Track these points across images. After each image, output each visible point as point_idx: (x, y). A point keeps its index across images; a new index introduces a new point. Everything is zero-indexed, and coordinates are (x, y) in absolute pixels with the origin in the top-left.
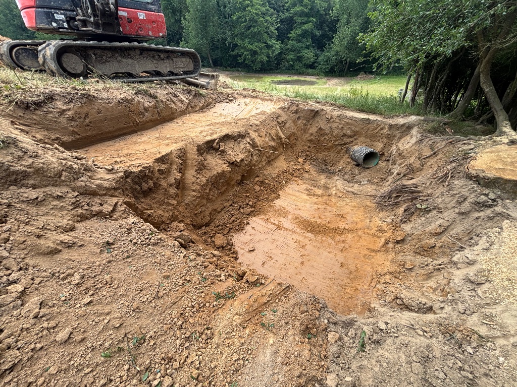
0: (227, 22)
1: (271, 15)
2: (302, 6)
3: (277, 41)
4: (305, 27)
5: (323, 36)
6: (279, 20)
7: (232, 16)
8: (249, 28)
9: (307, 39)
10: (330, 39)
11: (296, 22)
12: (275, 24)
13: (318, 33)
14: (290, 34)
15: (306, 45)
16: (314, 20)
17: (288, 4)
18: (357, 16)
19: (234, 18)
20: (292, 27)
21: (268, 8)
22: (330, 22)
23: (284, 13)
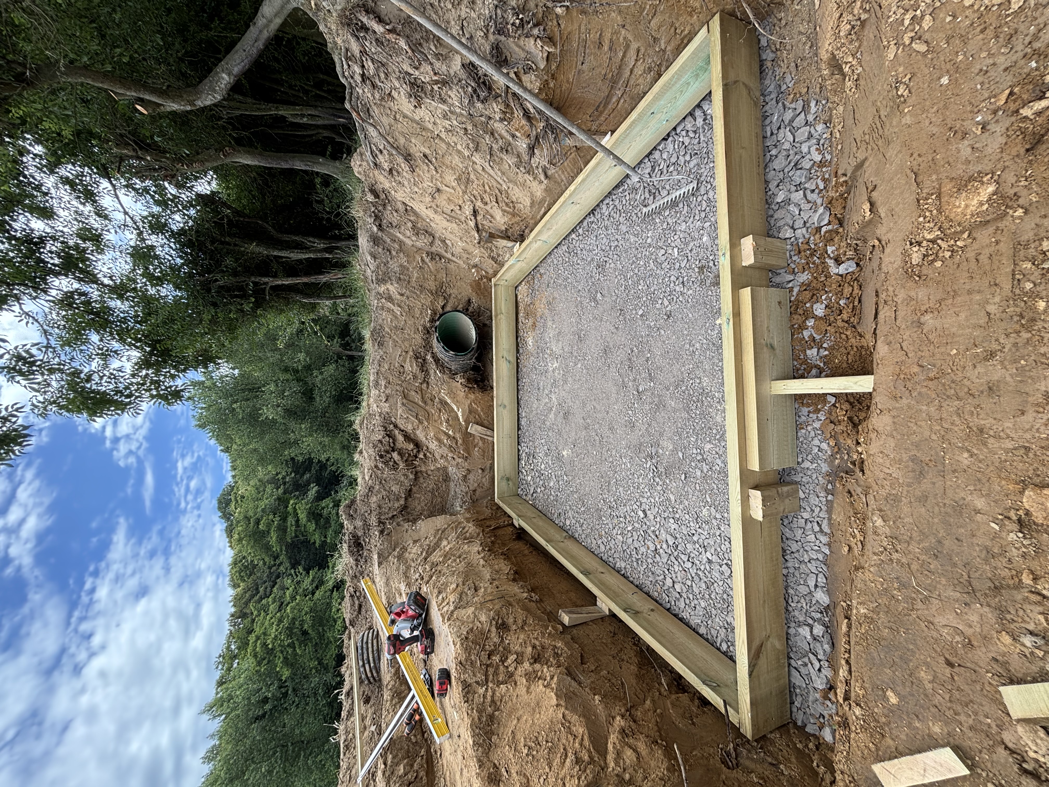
0: (294, 690)
1: (284, 588)
2: (268, 532)
3: (328, 567)
4: (303, 516)
5: (318, 481)
6: (293, 571)
7: (284, 678)
8: (305, 633)
9: (323, 508)
10: (323, 466)
11: (296, 536)
12: (299, 578)
13: (313, 490)
14: (315, 543)
15: (334, 506)
16: (291, 502)
17: (267, 559)
18: (286, 431)
19: (286, 673)
20: (304, 542)
21: (270, 600)
22: (296, 473)
23: (281, 563)
